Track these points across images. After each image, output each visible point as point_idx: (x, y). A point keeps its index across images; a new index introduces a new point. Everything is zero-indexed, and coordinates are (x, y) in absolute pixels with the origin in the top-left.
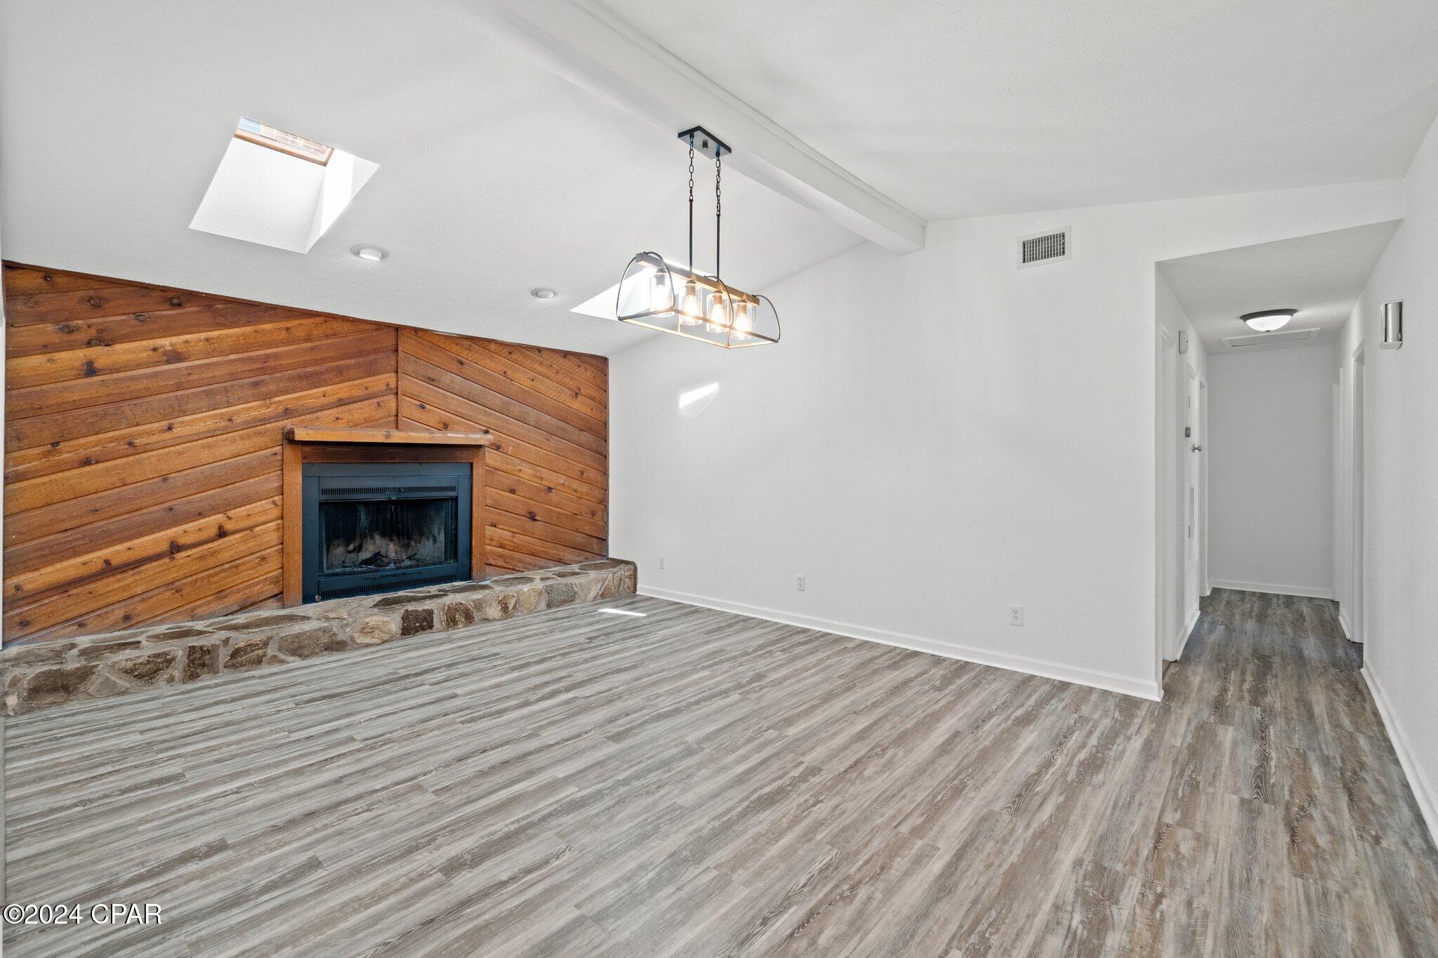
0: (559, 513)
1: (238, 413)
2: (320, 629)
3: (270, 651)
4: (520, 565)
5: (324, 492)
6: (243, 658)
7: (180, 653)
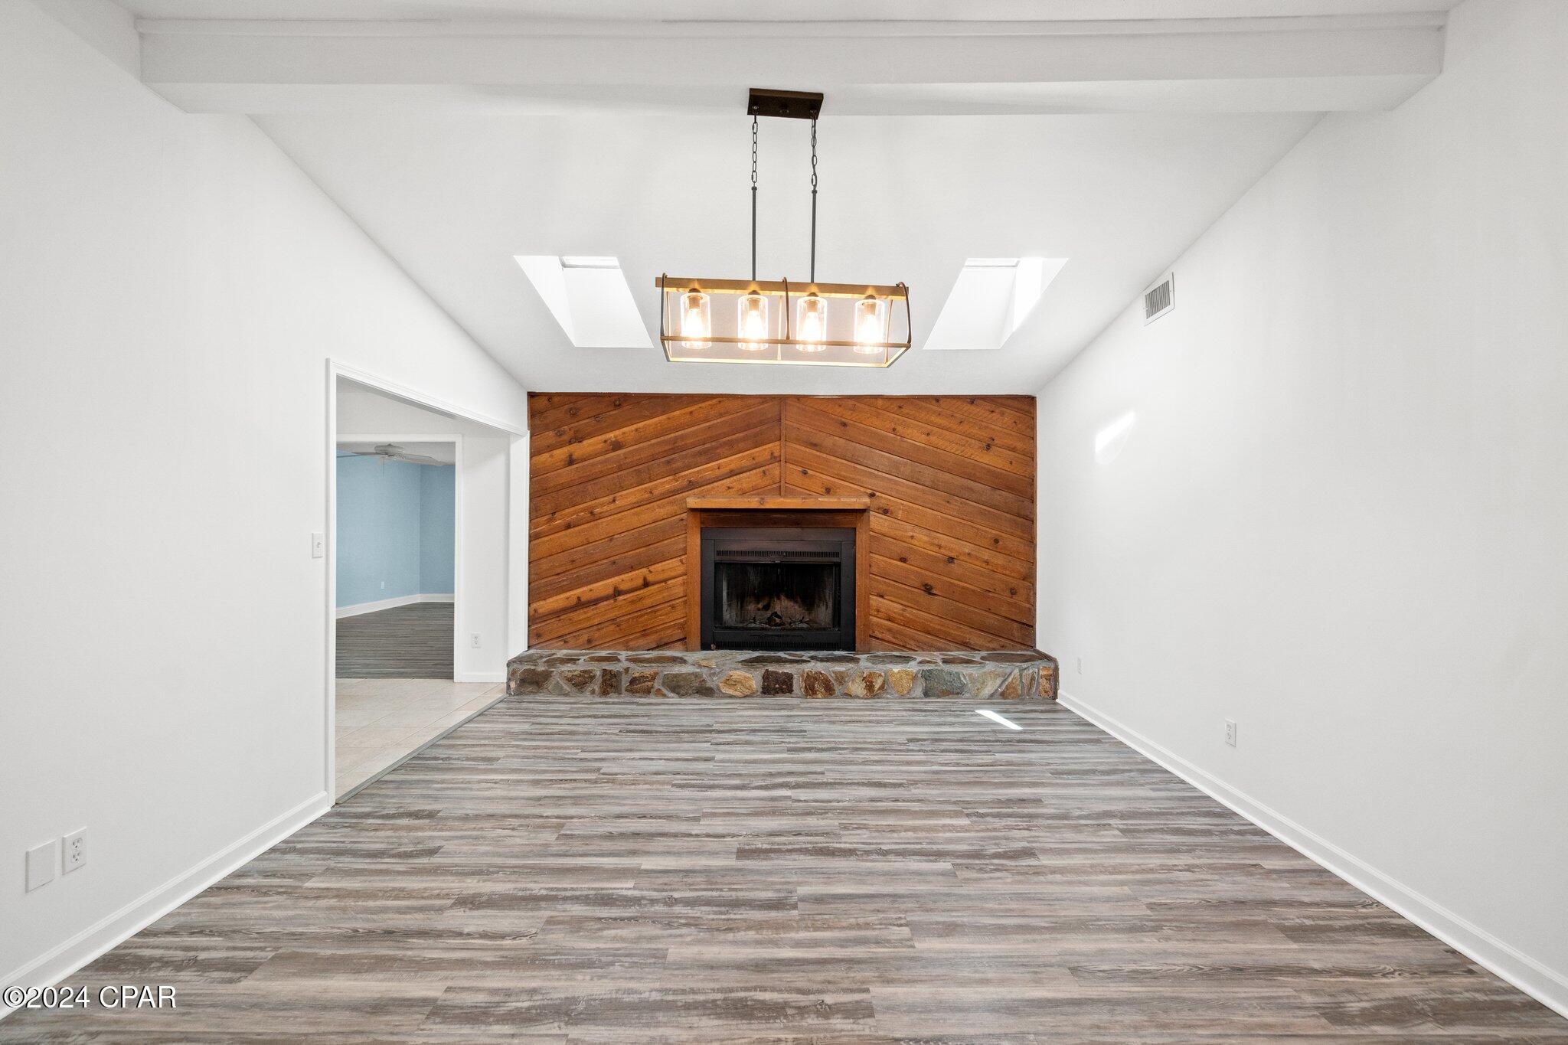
0: (963, 588)
1: (656, 487)
2: (693, 674)
3: (657, 684)
4: (912, 642)
5: (719, 553)
6: (640, 687)
7: (598, 673)
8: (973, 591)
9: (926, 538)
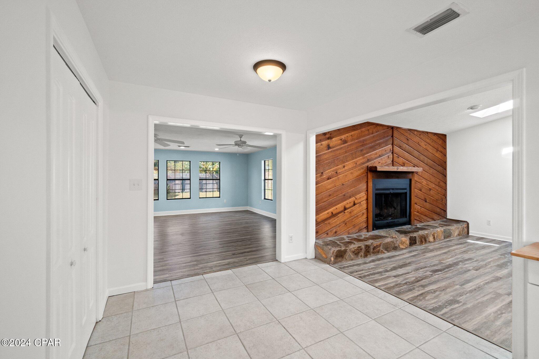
0: (433, 199)
1: (358, 161)
2: (392, 241)
3: (381, 248)
4: (422, 220)
5: (377, 190)
6: (376, 250)
7: (363, 247)
8: (435, 200)
9: (425, 182)
